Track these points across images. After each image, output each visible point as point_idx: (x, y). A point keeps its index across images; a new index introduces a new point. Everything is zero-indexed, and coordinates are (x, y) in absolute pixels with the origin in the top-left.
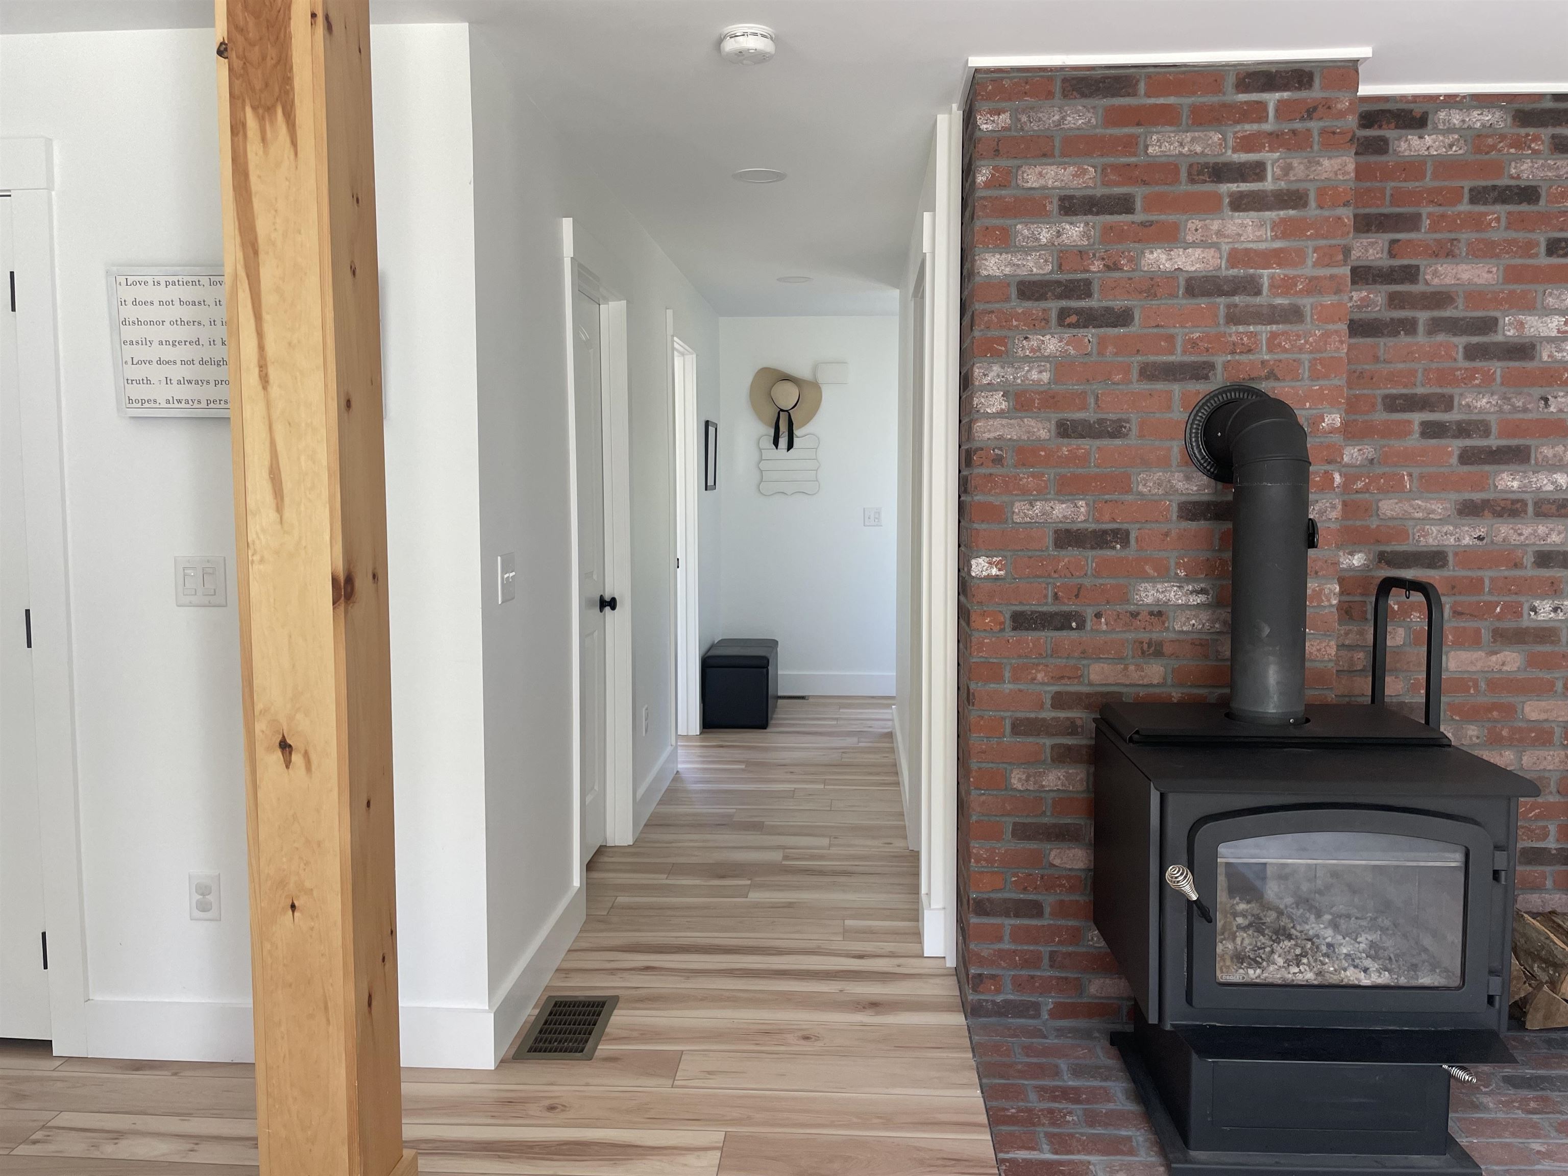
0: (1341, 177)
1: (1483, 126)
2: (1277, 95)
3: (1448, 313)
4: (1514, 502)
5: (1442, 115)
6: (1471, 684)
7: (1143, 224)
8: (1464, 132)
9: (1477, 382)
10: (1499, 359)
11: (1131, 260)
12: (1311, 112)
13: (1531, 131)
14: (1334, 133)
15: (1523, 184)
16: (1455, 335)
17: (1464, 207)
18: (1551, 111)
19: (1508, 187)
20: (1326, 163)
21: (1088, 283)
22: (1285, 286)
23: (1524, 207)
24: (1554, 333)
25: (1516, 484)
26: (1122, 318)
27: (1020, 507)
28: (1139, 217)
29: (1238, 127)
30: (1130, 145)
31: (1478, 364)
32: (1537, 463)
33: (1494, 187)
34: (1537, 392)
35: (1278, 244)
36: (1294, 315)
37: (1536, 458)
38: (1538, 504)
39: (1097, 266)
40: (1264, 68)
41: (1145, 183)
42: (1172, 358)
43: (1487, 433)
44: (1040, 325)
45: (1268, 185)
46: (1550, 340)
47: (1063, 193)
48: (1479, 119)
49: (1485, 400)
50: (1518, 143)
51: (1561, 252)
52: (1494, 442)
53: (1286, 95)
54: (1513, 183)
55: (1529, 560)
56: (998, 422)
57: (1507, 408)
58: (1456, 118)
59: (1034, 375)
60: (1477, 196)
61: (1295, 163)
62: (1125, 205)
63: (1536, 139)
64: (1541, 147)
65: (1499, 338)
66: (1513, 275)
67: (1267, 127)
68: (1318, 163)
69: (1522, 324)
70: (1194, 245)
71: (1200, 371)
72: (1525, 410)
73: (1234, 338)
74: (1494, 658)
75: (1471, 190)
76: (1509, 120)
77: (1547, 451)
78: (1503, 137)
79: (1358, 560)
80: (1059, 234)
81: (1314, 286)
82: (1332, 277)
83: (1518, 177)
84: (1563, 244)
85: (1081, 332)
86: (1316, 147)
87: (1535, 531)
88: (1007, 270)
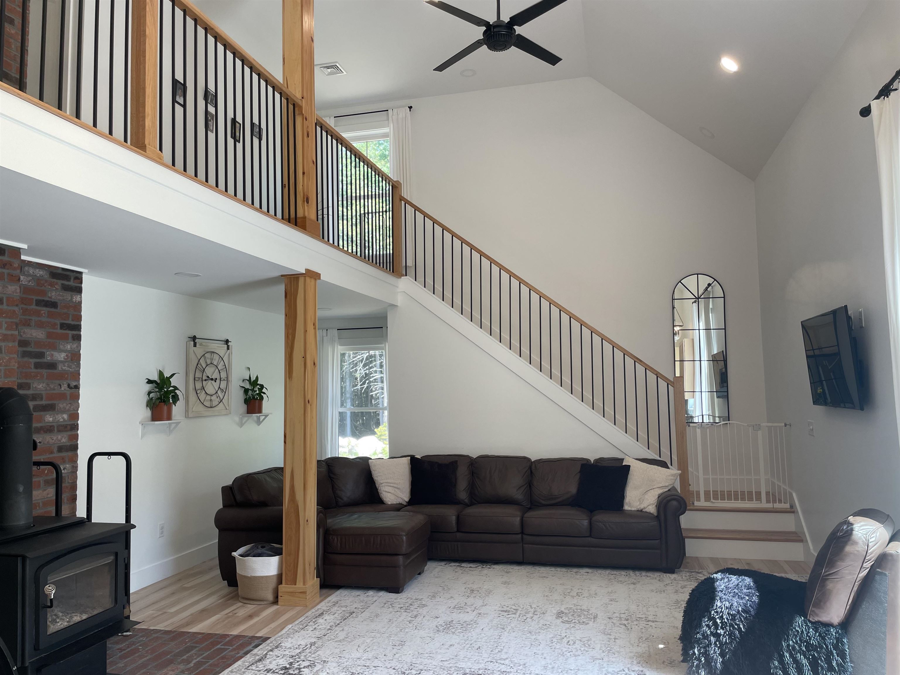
0: (15, 294)
1: (40, 276)
3: (29, 349)
4: (51, 426)
6: (37, 505)
8: (34, 276)
9: (38, 378)
10: (46, 369)
12: (4, 266)
13: (55, 280)
14: (12, 276)
15: (53, 300)
16: (31, 358)
17: (34, 307)
18: (60, 274)
20: (10, 287)
23: (53, 310)
24: (63, 360)
25: (51, 419)
31: (39, 370)
32: (58, 411)
33: (43, 300)
34: (58, 382)
38: (58, 426)
43: (42, 399)
46: (61, 362)
48: (39, 273)
49: (41, 385)
50: (52, 285)
51: (64, 328)
52: (44, 402)
54: (49, 300)
55: (55, 450)
57: (48, 388)
58: (31, 271)
60: (39, 303)
63: (57, 284)
64: (58, 287)
65: (45, 360)
66: (50, 335)
69: (52, 355)
72: (54, 389)
75: (36, 300)
76: (48, 276)
77: (61, 406)
78: (46, 281)
81: (5, 338)
82: (12, 335)
83: (51, 298)
84: (65, 325)
86: (6, 280)
87: (57, 438)
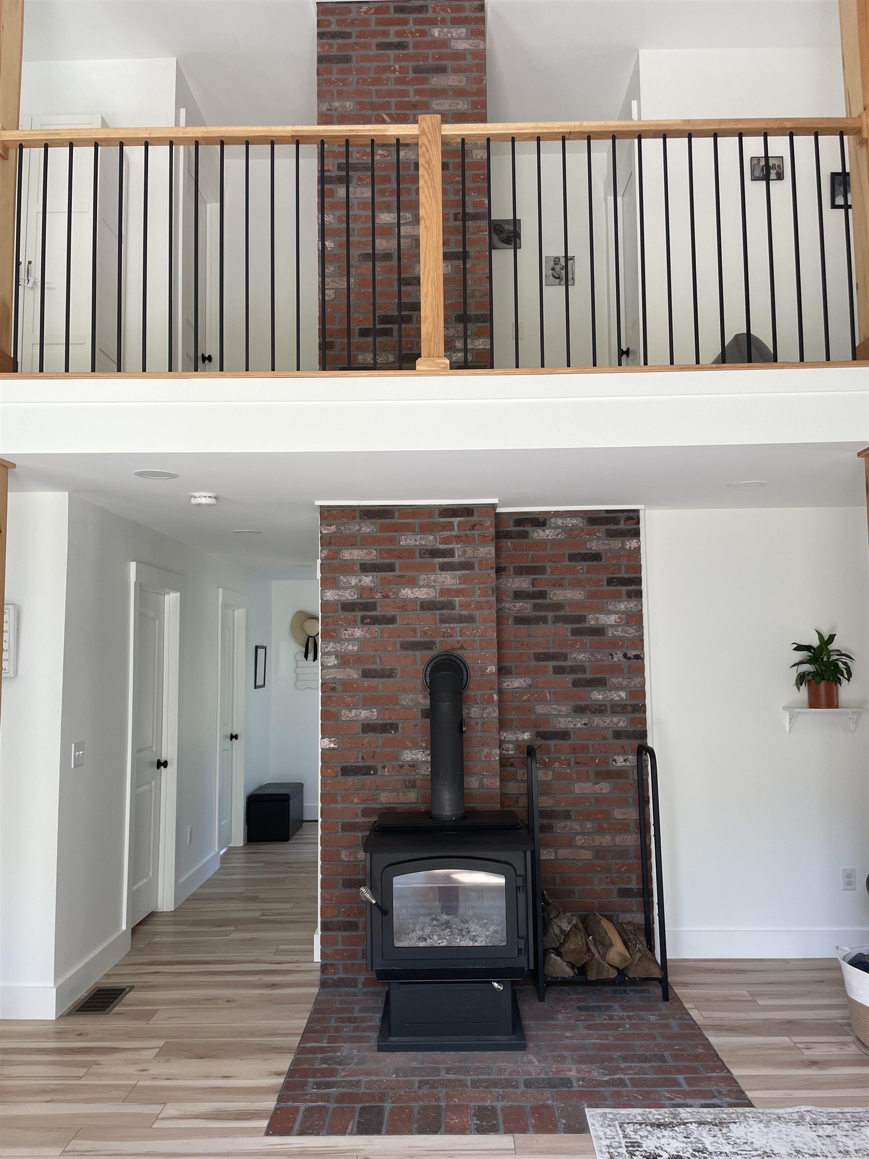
0: (488, 556)
1: (573, 525)
2: (458, 519)
3: (562, 613)
4: (601, 706)
5: (553, 520)
6: (586, 800)
7: (399, 576)
8: (564, 528)
9: (578, 646)
10: (588, 635)
11: (394, 593)
12: (473, 527)
13: (595, 527)
14: (484, 536)
15: (593, 552)
16: (566, 624)
17: (567, 563)
18: (604, 518)
19: (586, 554)
20: (482, 549)
21: (375, 604)
22: (464, 606)
23: (594, 563)
24: (613, 623)
25: (601, 697)
26: (391, 620)
27: (343, 712)
28: (397, 573)
29: (441, 533)
30: (393, 540)
31: (578, 638)
32: (610, 687)
33: (580, 554)
34: (608, 651)
35: (462, 586)
36: (470, 619)
37: (610, 684)
38: (612, 707)
39: (378, 596)
40: (452, 507)
41: (399, 558)
42: (415, 639)
43: (584, 672)
44: (353, 623)
45: (456, 559)
46: (612, 626)
47: (362, 562)
48: (570, 522)
49: (582, 655)
50: (590, 534)
51: (614, 584)
52: (588, 676)
53: (462, 519)
54: (589, 551)
55: (610, 735)
56: (333, 670)
57: (593, 659)
58: (560, 522)
59: (350, 647)
60: (572, 558)
61: (468, 549)
62: (390, 568)
63: (598, 531)
64: (601, 535)
65: (587, 625)
66: (592, 595)
67: (455, 533)
68: (478, 550)
69: (597, 618)
70: (423, 586)
71: (428, 646)
72: (602, 660)
73: (444, 630)
74: (597, 786)
75: (569, 555)
76: (585, 523)
77: (615, 680)
78: (582, 530)
79: (526, 736)
80: (360, 581)
81: (479, 606)
82: (487, 602)
83: (591, 549)
84: (615, 580)
85: (372, 627)
86: (477, 542)
87: (612, 720)
88: (336, 598)
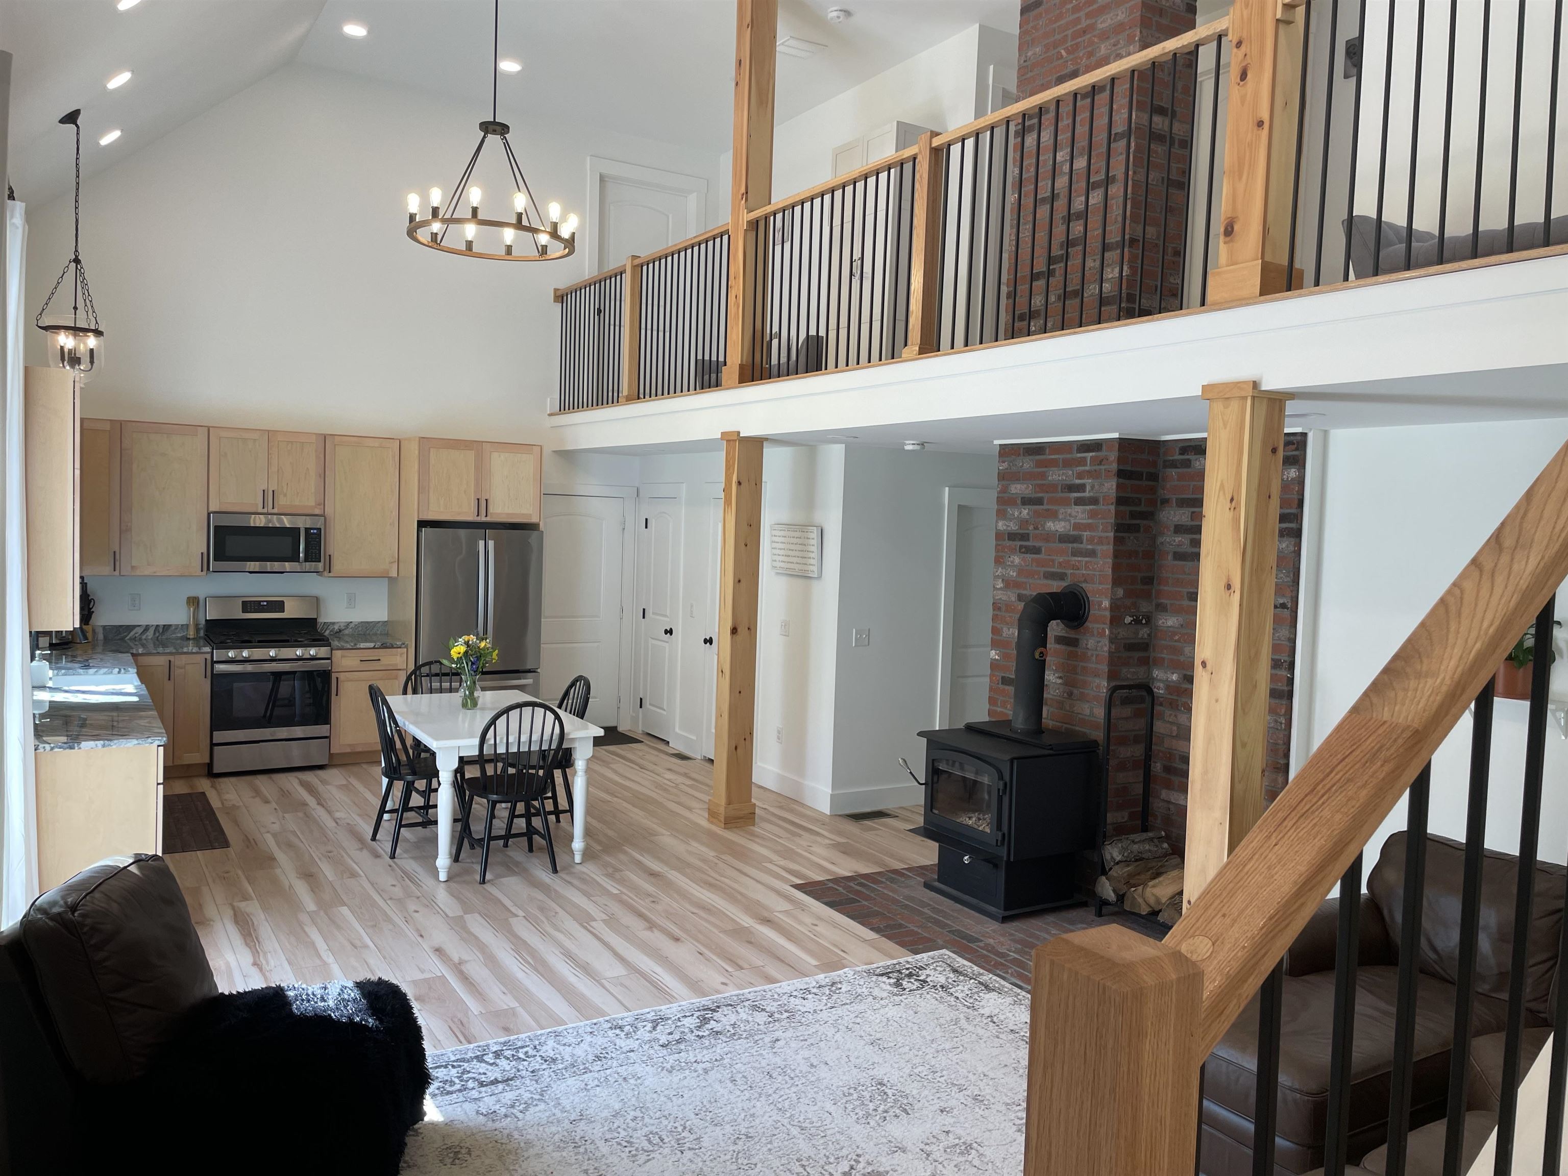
2: (1091, 454)
7: (1046, 510)
11: (1042, 525)
12: (1100, 463)
20: (1106, 484)
21: (1028, 534)
22: (1091, 540)
26: (1037, 551)
27: (1005, 629)
28: (1045, 507)
29: (1078, 468)
30: (1043, 476)
35: (1090, 521)
36: (1092, 553)
39: (1031, 528)
40: (1087, 442)
41: (1047, 492)
42: (1052, 570)
44: (1013, 551)
45: (1087, 494)
47: (1023, 496)
53: (1094, 454)
56: (1000, 592)
59: (1011, 573)
61: (1096, 484)
62: (1039, 501)
67: (1087, 468)
68: (1104, 485)
70: (1062, 520)
71: (1062, 577)
73: (1073, 563)
80: (1020, 513)
82: (1108, 537)
85: (1026, 555)
88: (1005, 527)
